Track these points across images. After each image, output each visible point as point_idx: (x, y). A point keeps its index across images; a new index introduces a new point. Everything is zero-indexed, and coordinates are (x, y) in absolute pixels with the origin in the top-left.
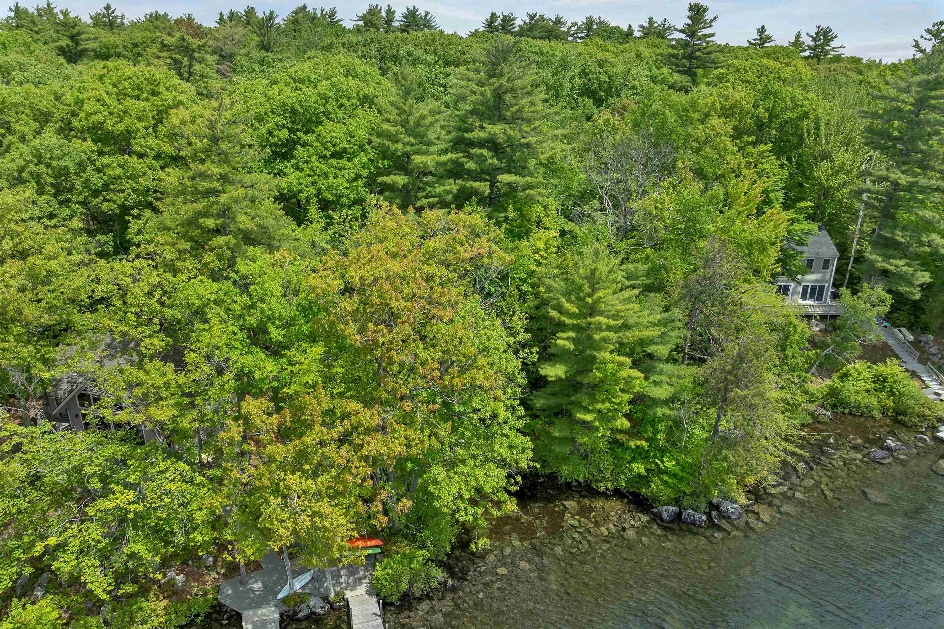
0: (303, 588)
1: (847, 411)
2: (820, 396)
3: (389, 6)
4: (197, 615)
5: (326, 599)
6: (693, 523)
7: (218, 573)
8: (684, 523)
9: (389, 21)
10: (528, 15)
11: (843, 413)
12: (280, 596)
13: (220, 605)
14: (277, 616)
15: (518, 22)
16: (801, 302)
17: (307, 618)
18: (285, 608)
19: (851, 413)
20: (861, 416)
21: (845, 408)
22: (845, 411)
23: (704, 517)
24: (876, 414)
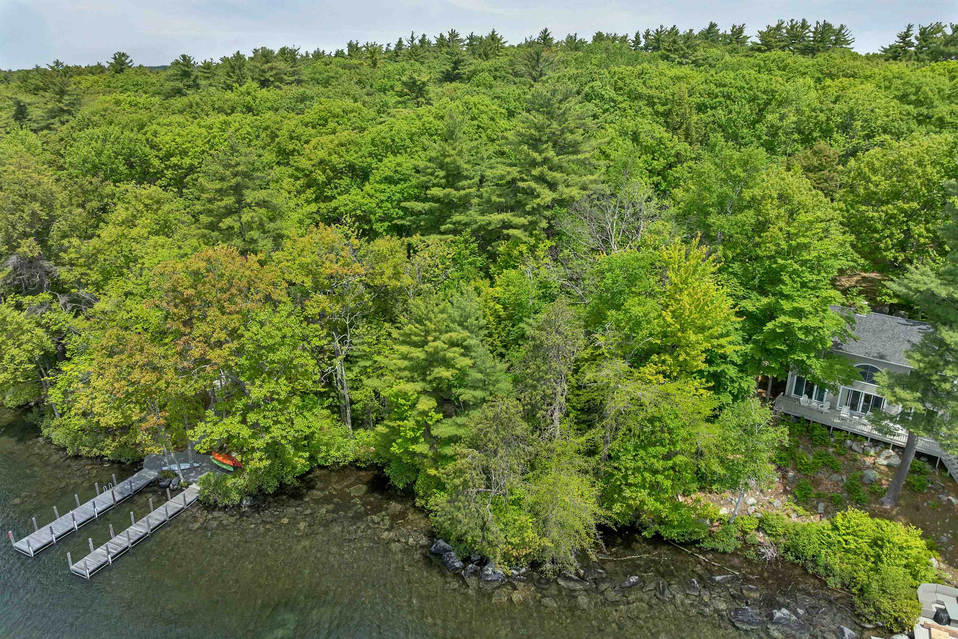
1: (799, 562)
2: (781, 531)
5: (179, 482)
8: (441, 560)
11: (793, 563)
12: (165, 468)
13: (144, 460)
14: (153, 478)
17: (164, 487)
18: (160, 476)
19: (804, 567)
20: (814, 576)
22: (797, 561)
23: (458, 564)
24: (831, 582)
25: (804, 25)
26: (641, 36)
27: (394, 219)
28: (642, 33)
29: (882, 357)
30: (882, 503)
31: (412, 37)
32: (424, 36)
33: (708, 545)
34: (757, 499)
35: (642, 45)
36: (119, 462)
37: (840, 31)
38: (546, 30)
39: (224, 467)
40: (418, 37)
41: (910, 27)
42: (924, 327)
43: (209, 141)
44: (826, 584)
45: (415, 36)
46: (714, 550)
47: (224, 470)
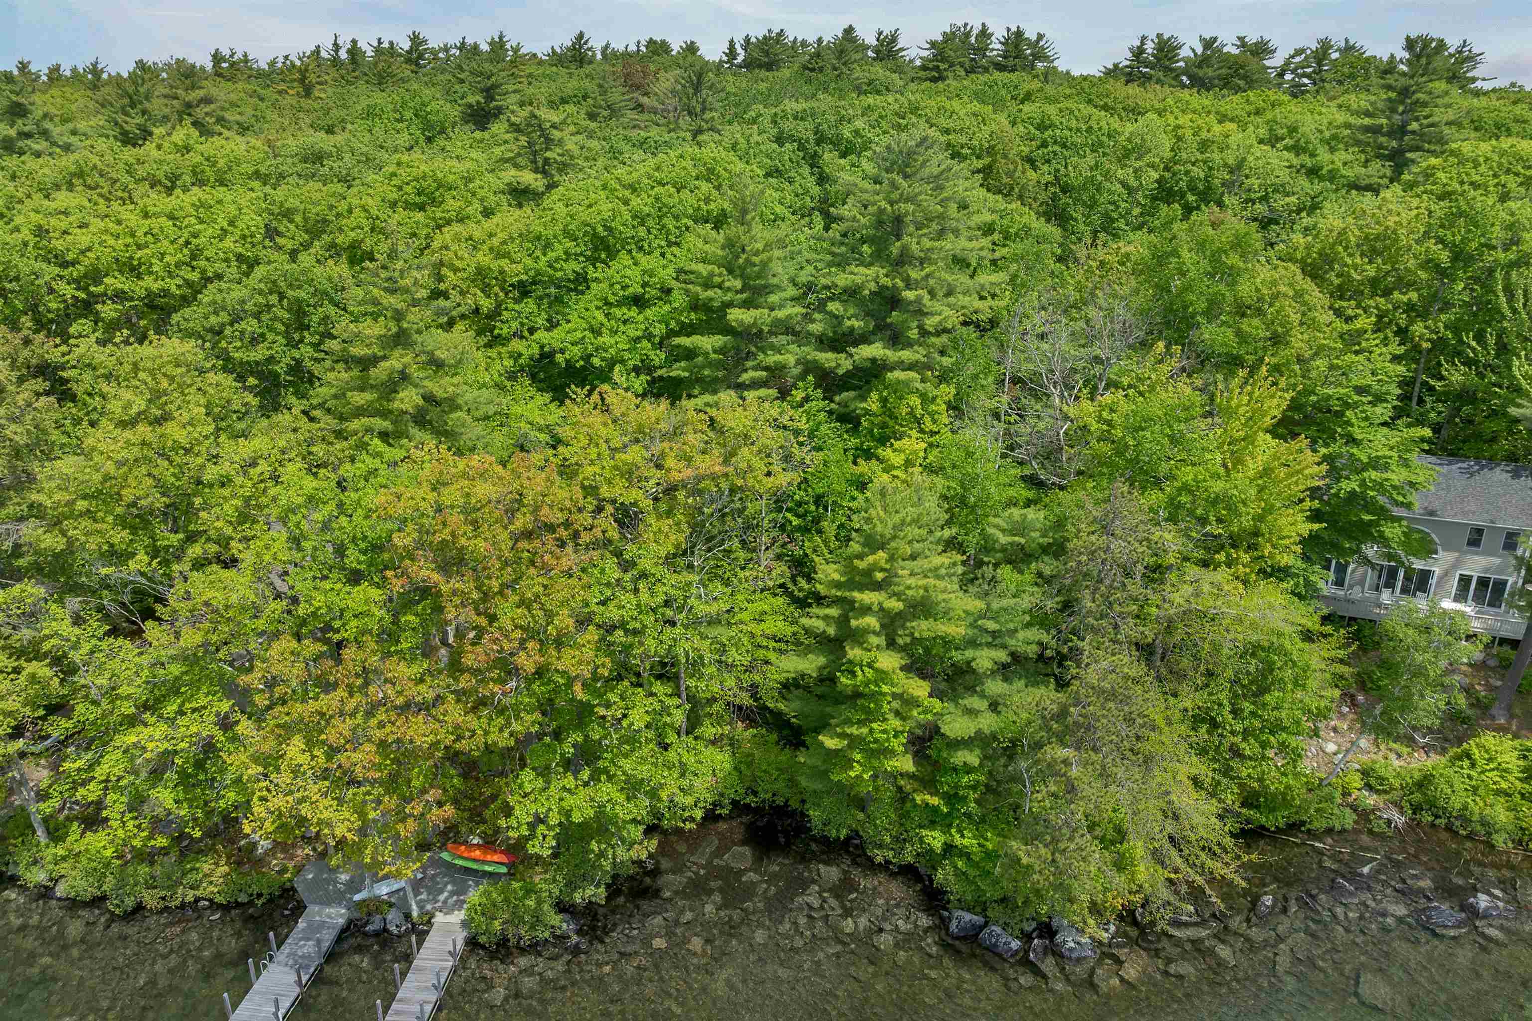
0: (390, 894)
1: (1442, 822)
2: (1396, 783)
3: (983, 25)
4: (260, 895)
5: (408, 916)
6: (992, 950)
7: (314, 849)
8: (980, 945)
9: (982, 50)
10: (1202, 39)
11: (1433, 825)
12: (357, 897)
13: (293, 889)
14: (341, 921)
15: (1185, 52)
16: (1448, 604)
17: (377, 934)
18: (357, 915)
19: (1449, 828)
20: (1469, 837)
21: (1437, 817)
22: (1438, 821)
23: (1015, 944)
24: (1499, 840)
25: (984, 33)
26: (738, 46)
27: (656, 368)
28: (739, 40)
29: (1432, 513)
30: (1493, 718)
31: (336, 44)
32: (354, 42)
33: (1319, 824)
34: (1335, 743)
35: (740, 59)
36: (238, 905)
37: (1038, 41)
38: (581, 36)
39: (487, 868)
40: (345, 42)
41: (1144, 39)
42: (1465, 465)
43: (187, 243)
44: (1493, 846)
45: (340, 42)
46: (1330, 831)
47: (490, 875)
